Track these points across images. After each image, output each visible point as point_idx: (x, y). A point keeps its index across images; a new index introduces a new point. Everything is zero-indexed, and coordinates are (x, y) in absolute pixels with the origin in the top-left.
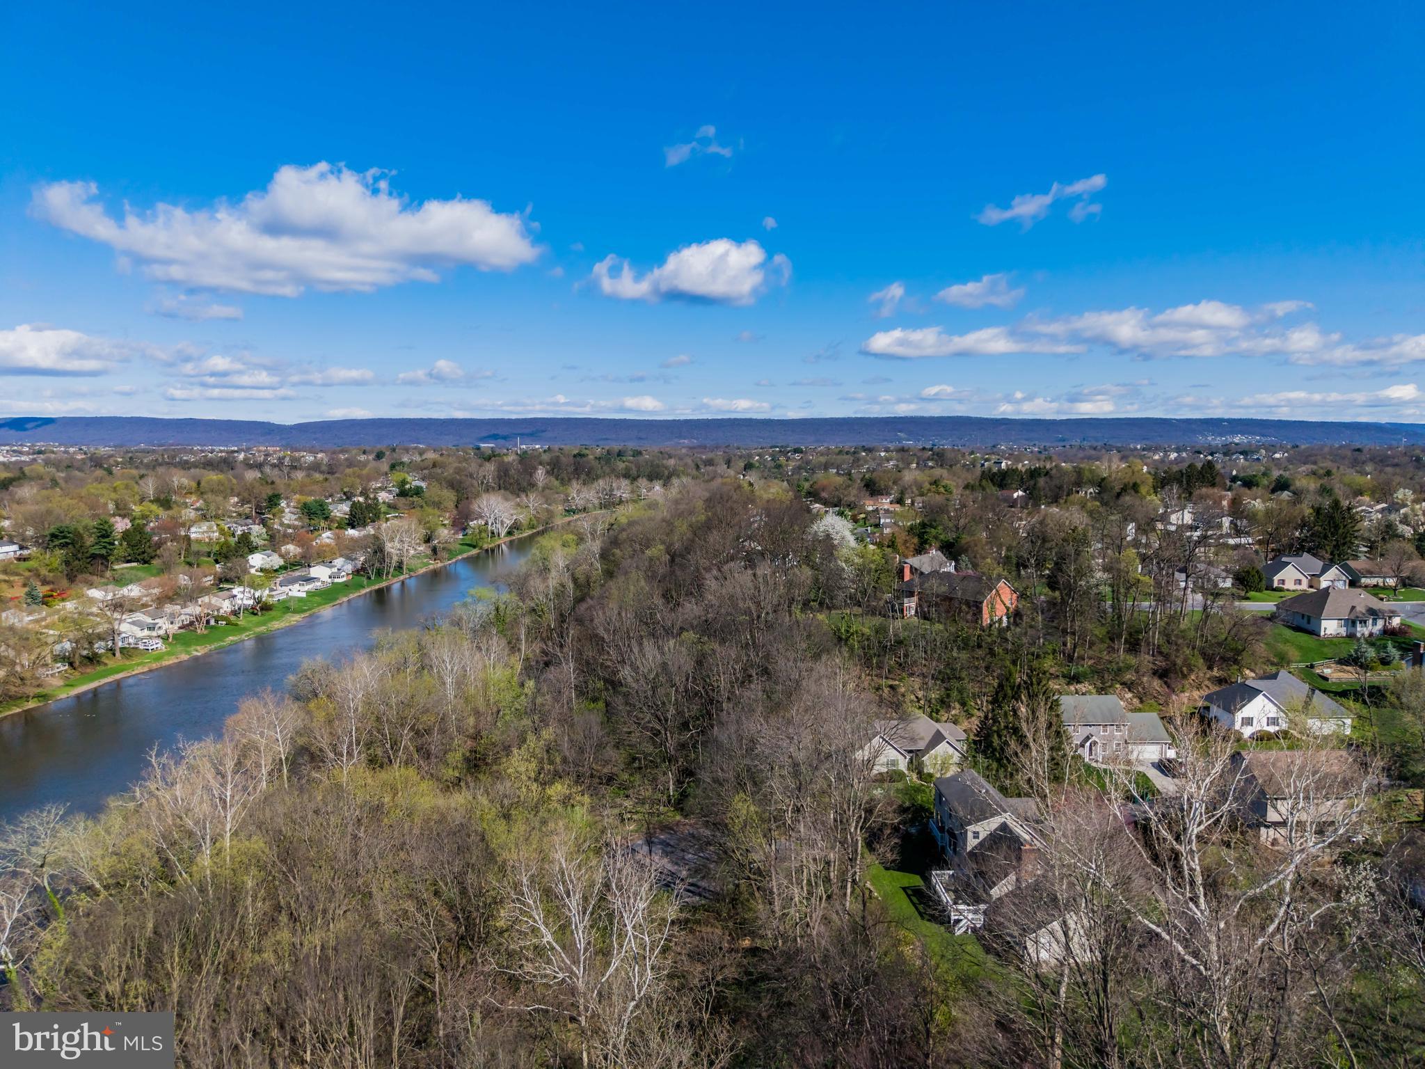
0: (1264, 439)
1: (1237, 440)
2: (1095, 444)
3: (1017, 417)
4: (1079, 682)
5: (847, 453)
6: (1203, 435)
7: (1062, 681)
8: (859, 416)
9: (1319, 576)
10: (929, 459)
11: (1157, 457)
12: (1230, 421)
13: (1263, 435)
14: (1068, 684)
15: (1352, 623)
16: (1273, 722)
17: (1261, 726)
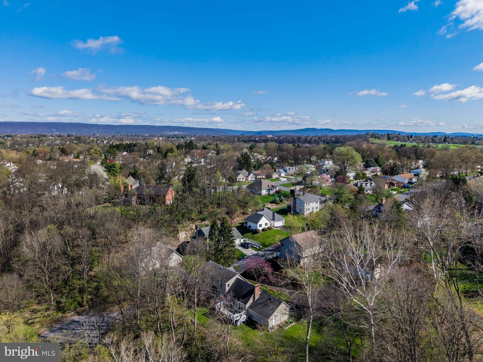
0: (184, 133)
1: (176, 133)
2: (132, 134)
4: (205, 221)
5: (35, 137)
6: (166, 131)
7: (199, 221)
8: (30, 121)
9: (248, 176)
10: (74, 140)
11: (156, 139)
12: (174, 127)
14: (202, 222)
15: (269, 190)
16: (266, 224)
17: (264, 226)
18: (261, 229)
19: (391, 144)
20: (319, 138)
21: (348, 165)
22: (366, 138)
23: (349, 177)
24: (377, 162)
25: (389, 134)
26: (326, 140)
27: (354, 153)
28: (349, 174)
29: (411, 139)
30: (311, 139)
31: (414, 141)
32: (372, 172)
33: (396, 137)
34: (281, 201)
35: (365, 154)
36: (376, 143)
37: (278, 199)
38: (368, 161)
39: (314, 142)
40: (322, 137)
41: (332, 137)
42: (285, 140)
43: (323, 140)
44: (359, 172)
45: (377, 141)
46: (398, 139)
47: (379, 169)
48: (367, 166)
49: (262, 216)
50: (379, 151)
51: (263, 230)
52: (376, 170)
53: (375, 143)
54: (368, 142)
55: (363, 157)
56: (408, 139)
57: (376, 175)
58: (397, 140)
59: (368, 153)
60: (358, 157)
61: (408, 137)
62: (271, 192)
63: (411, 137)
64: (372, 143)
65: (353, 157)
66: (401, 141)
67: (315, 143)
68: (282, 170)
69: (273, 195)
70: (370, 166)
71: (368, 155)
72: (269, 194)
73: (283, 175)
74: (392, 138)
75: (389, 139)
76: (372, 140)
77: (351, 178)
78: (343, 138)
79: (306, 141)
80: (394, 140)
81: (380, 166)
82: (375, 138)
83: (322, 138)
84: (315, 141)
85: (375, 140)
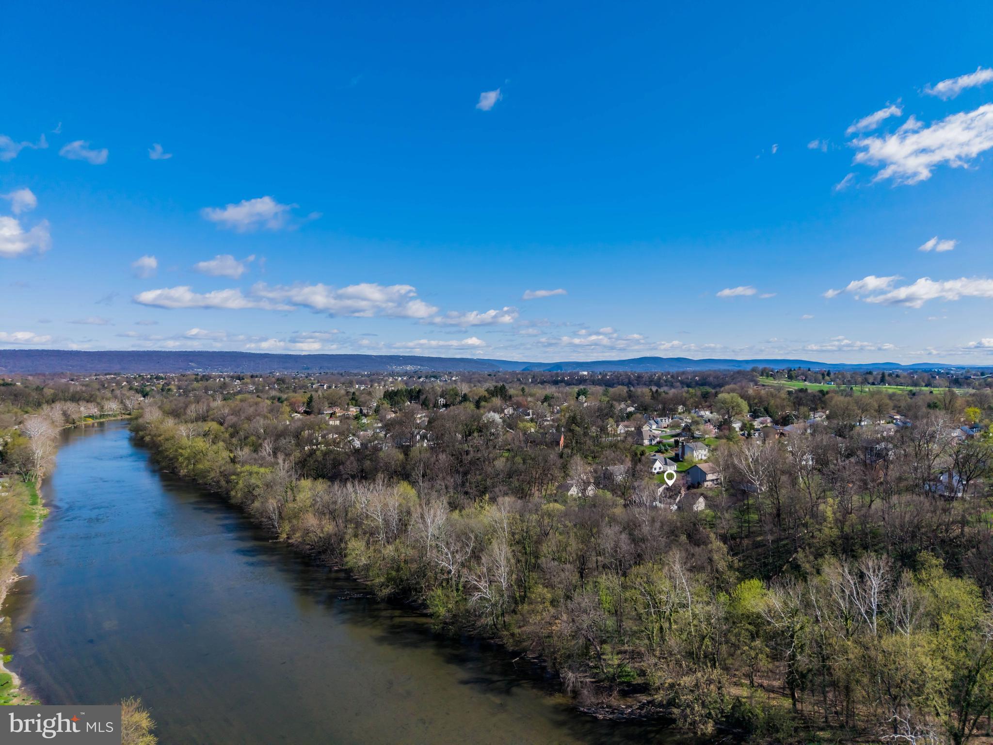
0: (422, 368)
1: (408, 368)
3: (258, 352)
6: (390, 365)
13: (421, 366)
15: (651, 440)
16: (660, 468)
17: (658, 470)
18: (656, 472)
19: (794, 386)
20: (672, 377)
21: (733, 414)
22: (753, 376)
23: (735, 428)
24: (768, 412)
25: (791, 370)
26: (686, 380)
27: (740, 400)
28: (734, 425)
29: (827, 378)
30: (659, 378)
31: (832, 381)
32: (762, 423)
33: (803, 374)
34: (667, 450)
35: (752, 402)
36: (770, 384)
37: (663, 448)
38: (755, 410)
39: (665, 384)
40: (678, 374)
41: (695, 374)
42: (615, 381)
43: (679, 381)
44: (746, 422)
45: (771, 381)
46: (806, 377)
47: (769, 420)
48: (755, 415)
49: (656, 460)
50: (771, 398)
51: (658, 473)
52: (766, 421)
53: (768, 386)
54: (756, 383)
55: (750, 406)
56: (823, 378)
57: (766, 426)
58: (805, 380)
59: (756, 401)
60: (744, 406)
61: (823, 375)
62: (654, 443)
63: (829, 374)
64: (763, 385)
65: (738, 405)
66: (811, 382)
67: (667, 385)
68: (652, 422)
69: (655, 445)
70: (758, 417)
71: (756, 404)
72: (651, 444)
73: (654, 427)
74: (797, 377)
75: (790, 378)
76: (762, 380)
77: (737, 429)
78: (715, 378)
79: (652, 381)
80: (799, 380)
81: (770, 416)
82: (767, 376)
83: (678, 377)
84: (666, 381)
85: (767, 381)
